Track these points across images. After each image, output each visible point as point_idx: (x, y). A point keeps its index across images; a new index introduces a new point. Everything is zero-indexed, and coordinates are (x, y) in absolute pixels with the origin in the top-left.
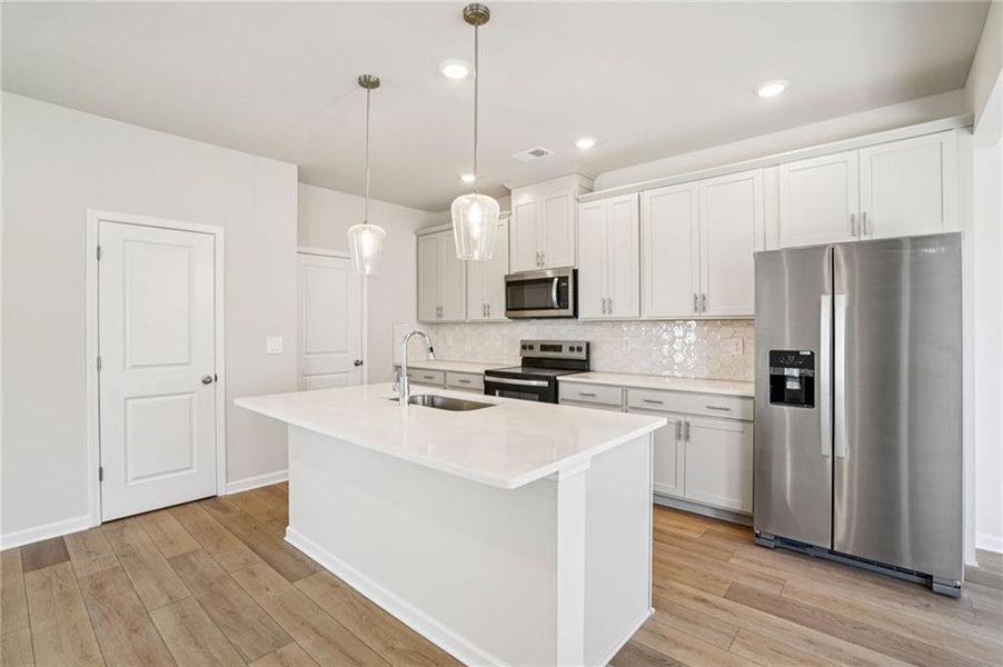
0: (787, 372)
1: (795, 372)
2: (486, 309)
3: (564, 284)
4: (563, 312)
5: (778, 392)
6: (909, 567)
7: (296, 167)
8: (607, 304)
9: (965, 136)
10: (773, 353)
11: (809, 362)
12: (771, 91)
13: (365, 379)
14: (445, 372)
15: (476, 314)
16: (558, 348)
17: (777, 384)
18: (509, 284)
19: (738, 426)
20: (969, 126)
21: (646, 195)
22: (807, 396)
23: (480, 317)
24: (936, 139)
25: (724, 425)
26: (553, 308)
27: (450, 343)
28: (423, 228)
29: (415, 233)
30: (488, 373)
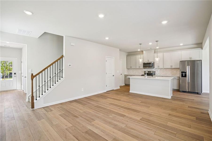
0: (183, 74)
1: (184, 74)
2: (139, 67)
3: (152, 64)
5: (182, 76)
6: (196, 92)
7: (119, 49)
8: (158, 66)
9: (202, 50)
10: (182, 72)
11: (186, 73)
12: (181, 44)
15: (138, 67)
16: (151, 72)
17: (182, 75)
19: (177, 80)
20: (202, 49)
21: (164, 53)
22: (185, 76)
23: (138, 68)
24: (199, 50)
25: (175, 80)
26: (151, 67)
28: (128, 56)
29: (126, 56)
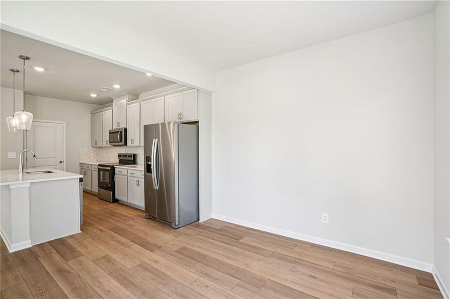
0: (149, 163)
2: (107, 142)
3: (122, 134)
4: (120, 144)
5: (148, 169)
8: (132, 141)
10: (147, 157)
11: (151, 160)
13: (65, 169)
14: (91, 165)
18: (110, 133)
23: (105, 145)
26: (119, 142)
27: (104, 154)
28: (94, 111)
29: (90, 113)
30: (99, 165)
